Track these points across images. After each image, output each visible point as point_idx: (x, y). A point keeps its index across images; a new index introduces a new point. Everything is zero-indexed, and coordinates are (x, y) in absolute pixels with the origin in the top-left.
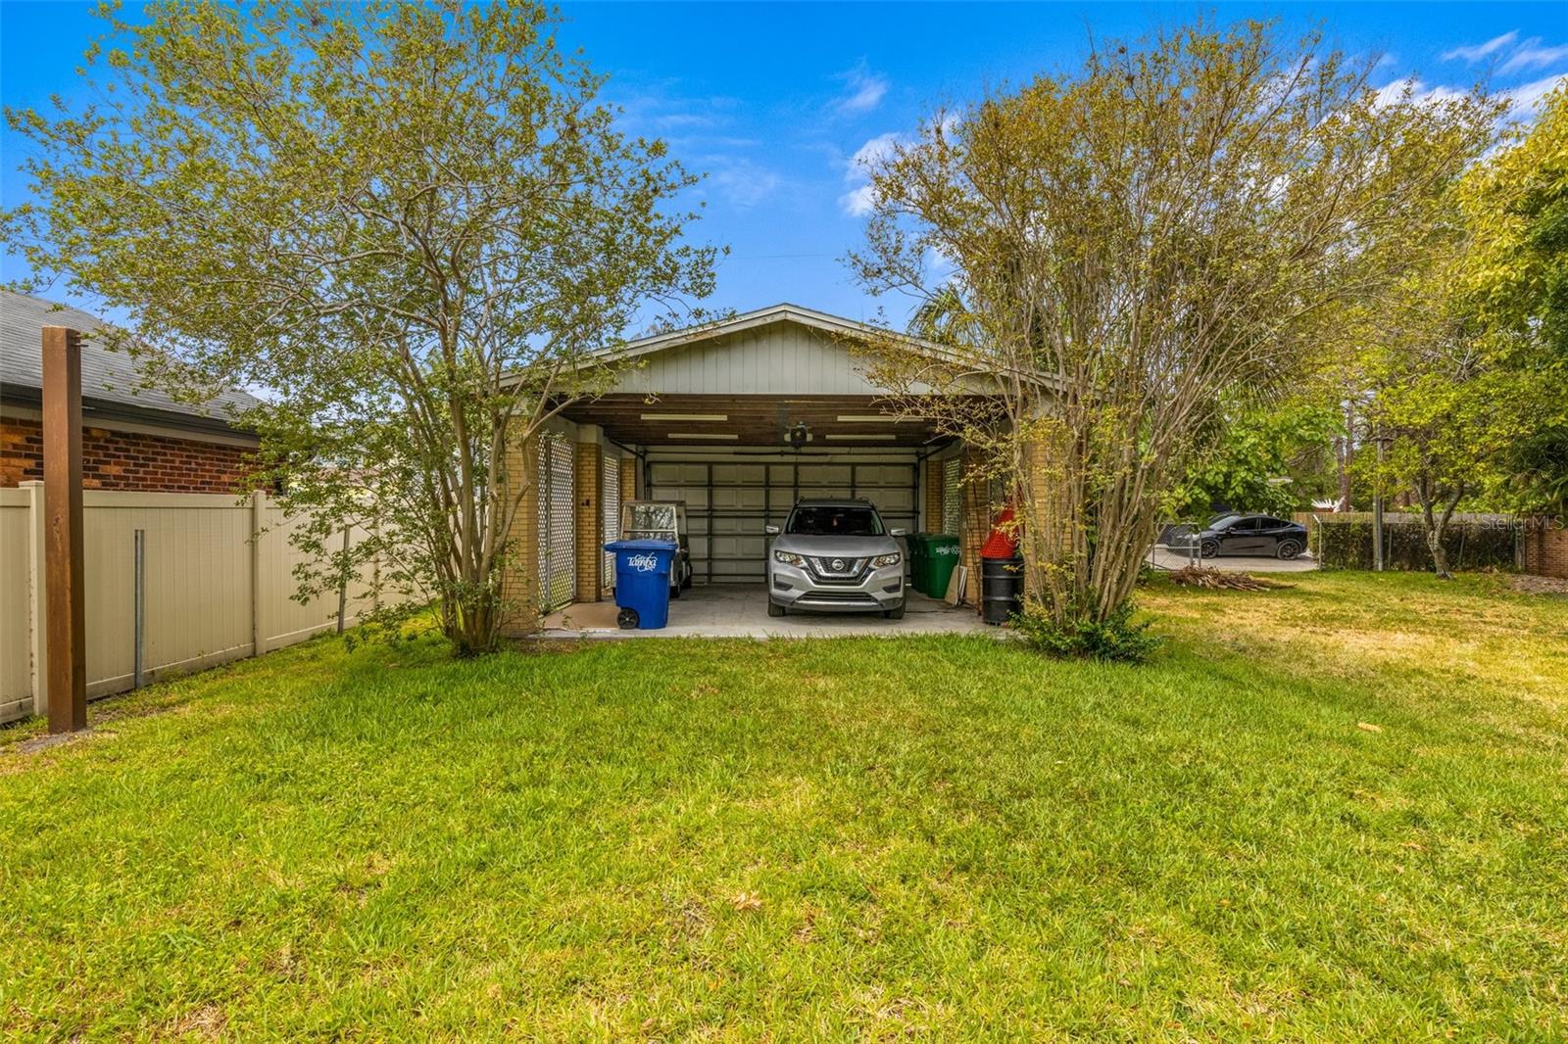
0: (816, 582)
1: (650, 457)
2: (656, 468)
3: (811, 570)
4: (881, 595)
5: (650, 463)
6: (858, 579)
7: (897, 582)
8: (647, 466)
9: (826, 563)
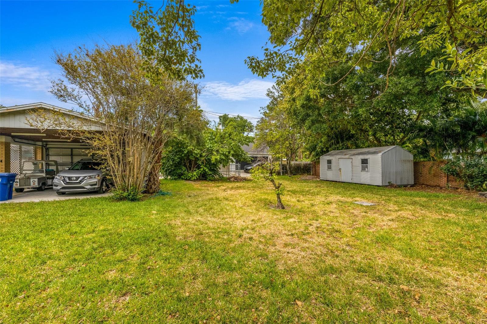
0: (65, 184)
1: (48, 146)
2: (50, 150)
3: (64, 180)
4: (88, 187)
5: (48, 148)
6: (81, 182)
7: (95, 183)
8: (47, 149)
9: (70, 178)
